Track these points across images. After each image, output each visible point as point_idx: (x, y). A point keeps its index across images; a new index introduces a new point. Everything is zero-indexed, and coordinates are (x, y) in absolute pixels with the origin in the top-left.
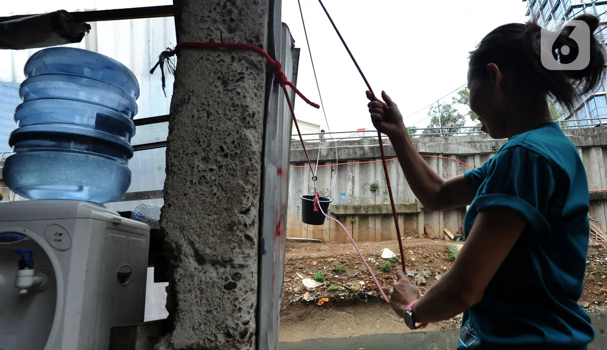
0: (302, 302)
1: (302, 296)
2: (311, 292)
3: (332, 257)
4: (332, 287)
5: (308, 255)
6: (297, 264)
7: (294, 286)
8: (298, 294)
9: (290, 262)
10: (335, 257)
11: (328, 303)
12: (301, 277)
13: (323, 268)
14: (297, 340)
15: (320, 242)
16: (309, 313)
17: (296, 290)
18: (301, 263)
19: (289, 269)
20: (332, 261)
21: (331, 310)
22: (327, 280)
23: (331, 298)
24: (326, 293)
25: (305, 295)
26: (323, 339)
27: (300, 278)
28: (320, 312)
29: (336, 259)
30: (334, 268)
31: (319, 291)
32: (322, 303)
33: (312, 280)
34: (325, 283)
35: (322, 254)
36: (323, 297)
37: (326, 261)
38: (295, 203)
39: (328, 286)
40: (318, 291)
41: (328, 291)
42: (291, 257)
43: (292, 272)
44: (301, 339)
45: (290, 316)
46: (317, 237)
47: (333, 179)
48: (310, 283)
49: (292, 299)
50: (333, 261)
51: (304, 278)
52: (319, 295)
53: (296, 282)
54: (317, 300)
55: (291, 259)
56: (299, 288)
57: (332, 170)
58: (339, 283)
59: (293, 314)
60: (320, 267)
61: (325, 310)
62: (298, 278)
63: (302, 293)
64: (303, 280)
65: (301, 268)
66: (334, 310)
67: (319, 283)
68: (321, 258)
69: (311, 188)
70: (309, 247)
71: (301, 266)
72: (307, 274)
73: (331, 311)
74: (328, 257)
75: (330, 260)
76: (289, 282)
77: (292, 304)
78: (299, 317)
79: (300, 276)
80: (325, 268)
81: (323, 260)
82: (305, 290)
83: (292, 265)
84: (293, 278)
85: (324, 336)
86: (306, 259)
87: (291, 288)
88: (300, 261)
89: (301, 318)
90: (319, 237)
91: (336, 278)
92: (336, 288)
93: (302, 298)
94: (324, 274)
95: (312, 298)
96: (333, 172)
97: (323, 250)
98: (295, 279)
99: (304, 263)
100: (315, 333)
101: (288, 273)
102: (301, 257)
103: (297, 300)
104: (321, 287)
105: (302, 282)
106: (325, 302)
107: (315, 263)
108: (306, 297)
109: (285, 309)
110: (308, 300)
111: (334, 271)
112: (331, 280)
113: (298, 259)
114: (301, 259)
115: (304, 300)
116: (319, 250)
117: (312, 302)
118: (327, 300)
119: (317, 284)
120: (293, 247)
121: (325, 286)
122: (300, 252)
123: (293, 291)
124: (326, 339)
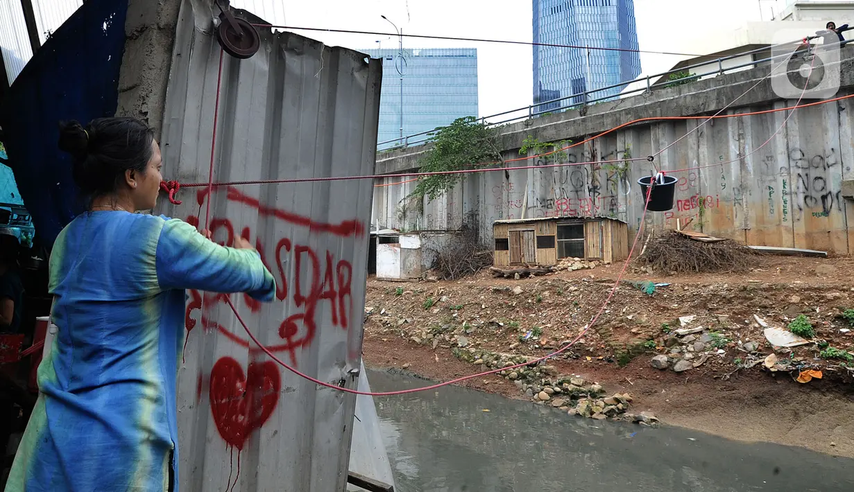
0: (761, 371)
1: (761, 361)
2: (782, 354)
3: (836, 288)
4: (831, 350)
5: (783, 282)
6: (757, 298)
7: (747, 339)
8: (754, 354)
9: (742, 294)
10: (844, 291)
11: (822, 383)
12: (764, 324)
13: (814, 310)
14: (747, 440)
15: (823, 256)
16: (778, 395)
17: (750, 346)
18: (766, 298)
19: (739, 307)
20: (836, 298)
21: (830, 396)
22: (820, 334)
23: (826, 373)
24: (815, 362)
25: (767, 358)
26: (805, 449)
27: (761, 326)
28: (804, 397)
29: (846, 295)
30: (838, 313)
31: (799, 356)
32: (808, 379)
33: (787, 332)
34: (814, 340)
35: (814, 282)
36: (809, 368)
37: (823, 298)
38: (763, 182)
39: (822, 347)
40: (796, 355)
41: (821, 357)
42: (745, 286)
43: (746, 313)
44: (757, 440)
45: (736, 394)
46: (818, 246)
47: (843, 129)
48: (780, 337)
49: (742, 363)
50: (839, 298)
51: (770, 326)
52: (799, 363)
53: (752, 332)
54: (796, 373)
55: (745, 289)
56: (756, 345)
57: (840, 109)
58: (848, 344)
59: (743, 391)
60: (805, 308)
61: (815, 395)
62: (757, 325)
63: (762, 355)
64: (765, 330)
65: (766, 307)
66: (840, 399)
67: (800, 339)
68: (810, 289)
69: (794, 150)
70: (790, 266)
71: (768, 302)
72: (776, 320)
73: (830, 400)
74: (829, 289)
75: (830, 295)
76: (738, 330)
77: (741, 371)
78: (756, 398)
79: (761, 322)
80: (818, 310)
81: (815, 295)
82: (768, 349)
83: (746, 298)
84: (747, 324)
85: (808, 445)
86: (779, 290)
87: (740, 342)
88: (764, 293)
89: (760, 401)
90: (823, 246)
91: (843, 334)
92: (841, 353)
93: (760, 363)
94: (814, 322)
95: (782, 367)
96: (843, 114)
97: (822, 274)
98: (751, 327)
99: (773, 298)
100: (789, 434)
101: (737, 314)
102: (765, 285)
103: (752, 365)
104: (806, 348)
105: (763, 333)
106: (814, 379)
107: (795, 299)
108: (769, 362)
109: (728, 380)
110: (772, 370)
111: (839, 318)
112: (832, 338)
113: (761, 289)
114: (765, 290)
115: (766, 368)
116: (812, 273)
117: (780, 375)
118: (819, 375)
119: (795, 340)
120: (757, 265)
121: (814, 348)
122: (768, 276)
123: (745, 348)
124: (811, 451)
